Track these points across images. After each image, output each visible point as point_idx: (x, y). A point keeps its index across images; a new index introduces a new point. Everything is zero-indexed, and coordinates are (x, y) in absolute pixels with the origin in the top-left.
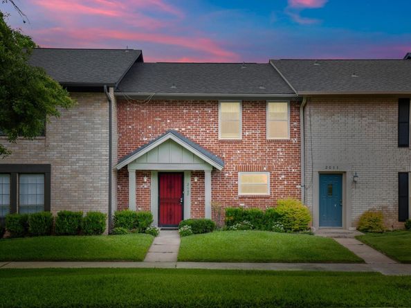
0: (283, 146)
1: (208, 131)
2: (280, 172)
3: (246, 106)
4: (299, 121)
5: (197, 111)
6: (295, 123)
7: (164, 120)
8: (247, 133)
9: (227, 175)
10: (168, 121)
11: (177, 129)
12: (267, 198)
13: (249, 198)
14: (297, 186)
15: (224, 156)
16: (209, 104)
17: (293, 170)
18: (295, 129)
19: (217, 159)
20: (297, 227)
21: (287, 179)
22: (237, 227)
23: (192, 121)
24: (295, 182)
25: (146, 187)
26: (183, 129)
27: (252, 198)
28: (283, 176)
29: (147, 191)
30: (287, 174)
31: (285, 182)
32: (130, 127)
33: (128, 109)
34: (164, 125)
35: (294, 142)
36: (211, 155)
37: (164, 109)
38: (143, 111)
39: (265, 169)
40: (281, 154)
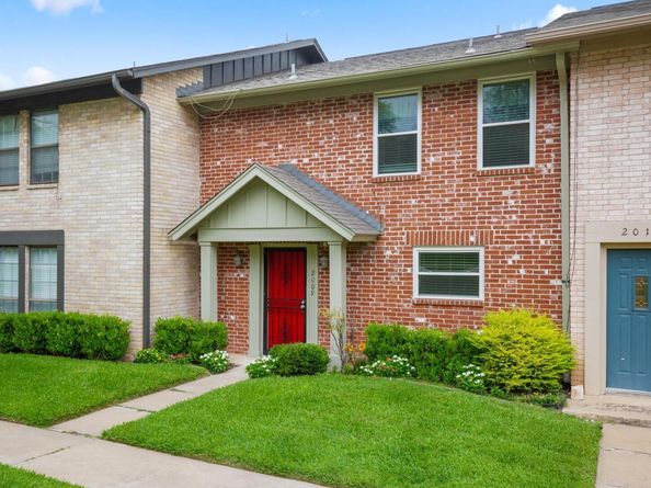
0: (518, 183)
1: (351, 161)
2: (507, 247)
3: (431, 97)
4: (557, 118)
5: (331, 122)
6: (549, 127)
7: (272, 144)
8: (432, 159)
9: (389, 253)
10: (280, 147)
11: (294, 161)
12: (477, 307)
13: (435, 305)
14: (553, 282)
15: (383, 212)
16: (355, 102)
17: (542, 242)
18: (549, 141)
19: (370, 219)
20: (515, 382)
21: (526, 263)
22: (375, 369)
23: (321, 142)
24: (546, 272)
25: (242, 276)
26: (306, 160)
27: (443, 306)
28: (516, 257)
29: (244, 284)
30: (526, 253)
31: (522, 272)
32: (219, 163)
33: (216, 130)
34: (273, 155)
35: (545, 172)
36: (356, 210)
37: (272, 124)
38: (239, 131)
39: (472, 239)
40: (511, 202)
